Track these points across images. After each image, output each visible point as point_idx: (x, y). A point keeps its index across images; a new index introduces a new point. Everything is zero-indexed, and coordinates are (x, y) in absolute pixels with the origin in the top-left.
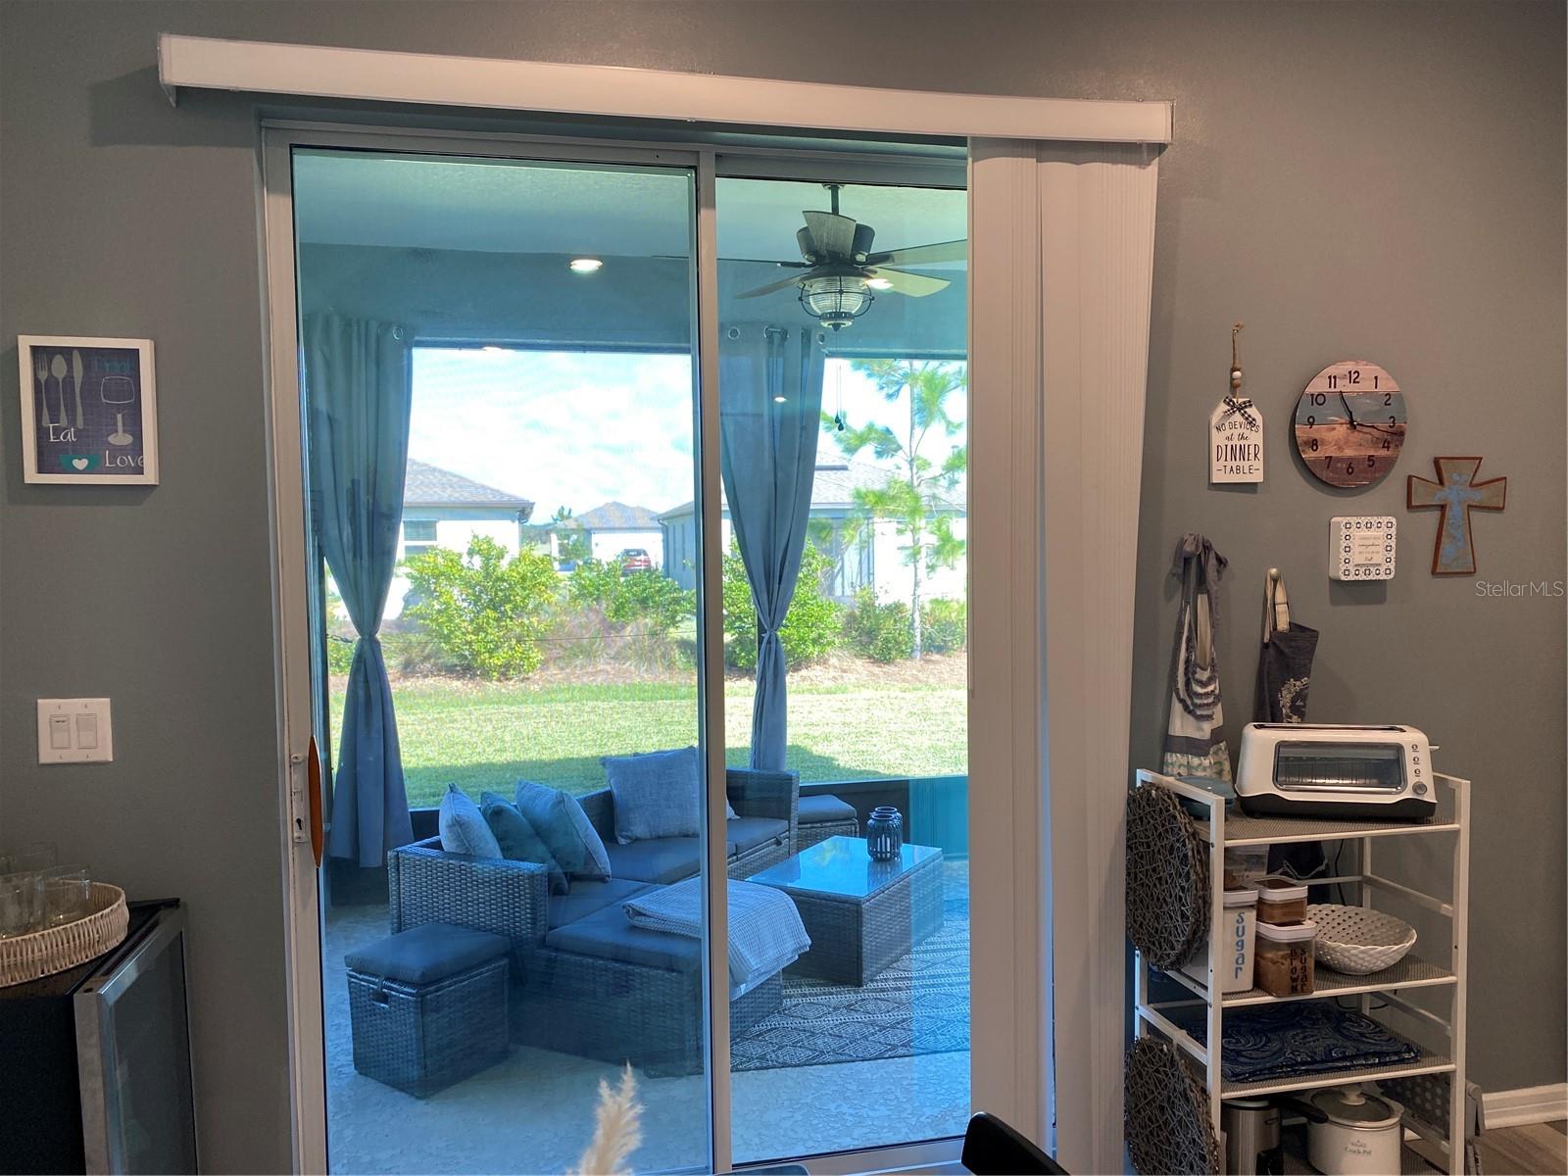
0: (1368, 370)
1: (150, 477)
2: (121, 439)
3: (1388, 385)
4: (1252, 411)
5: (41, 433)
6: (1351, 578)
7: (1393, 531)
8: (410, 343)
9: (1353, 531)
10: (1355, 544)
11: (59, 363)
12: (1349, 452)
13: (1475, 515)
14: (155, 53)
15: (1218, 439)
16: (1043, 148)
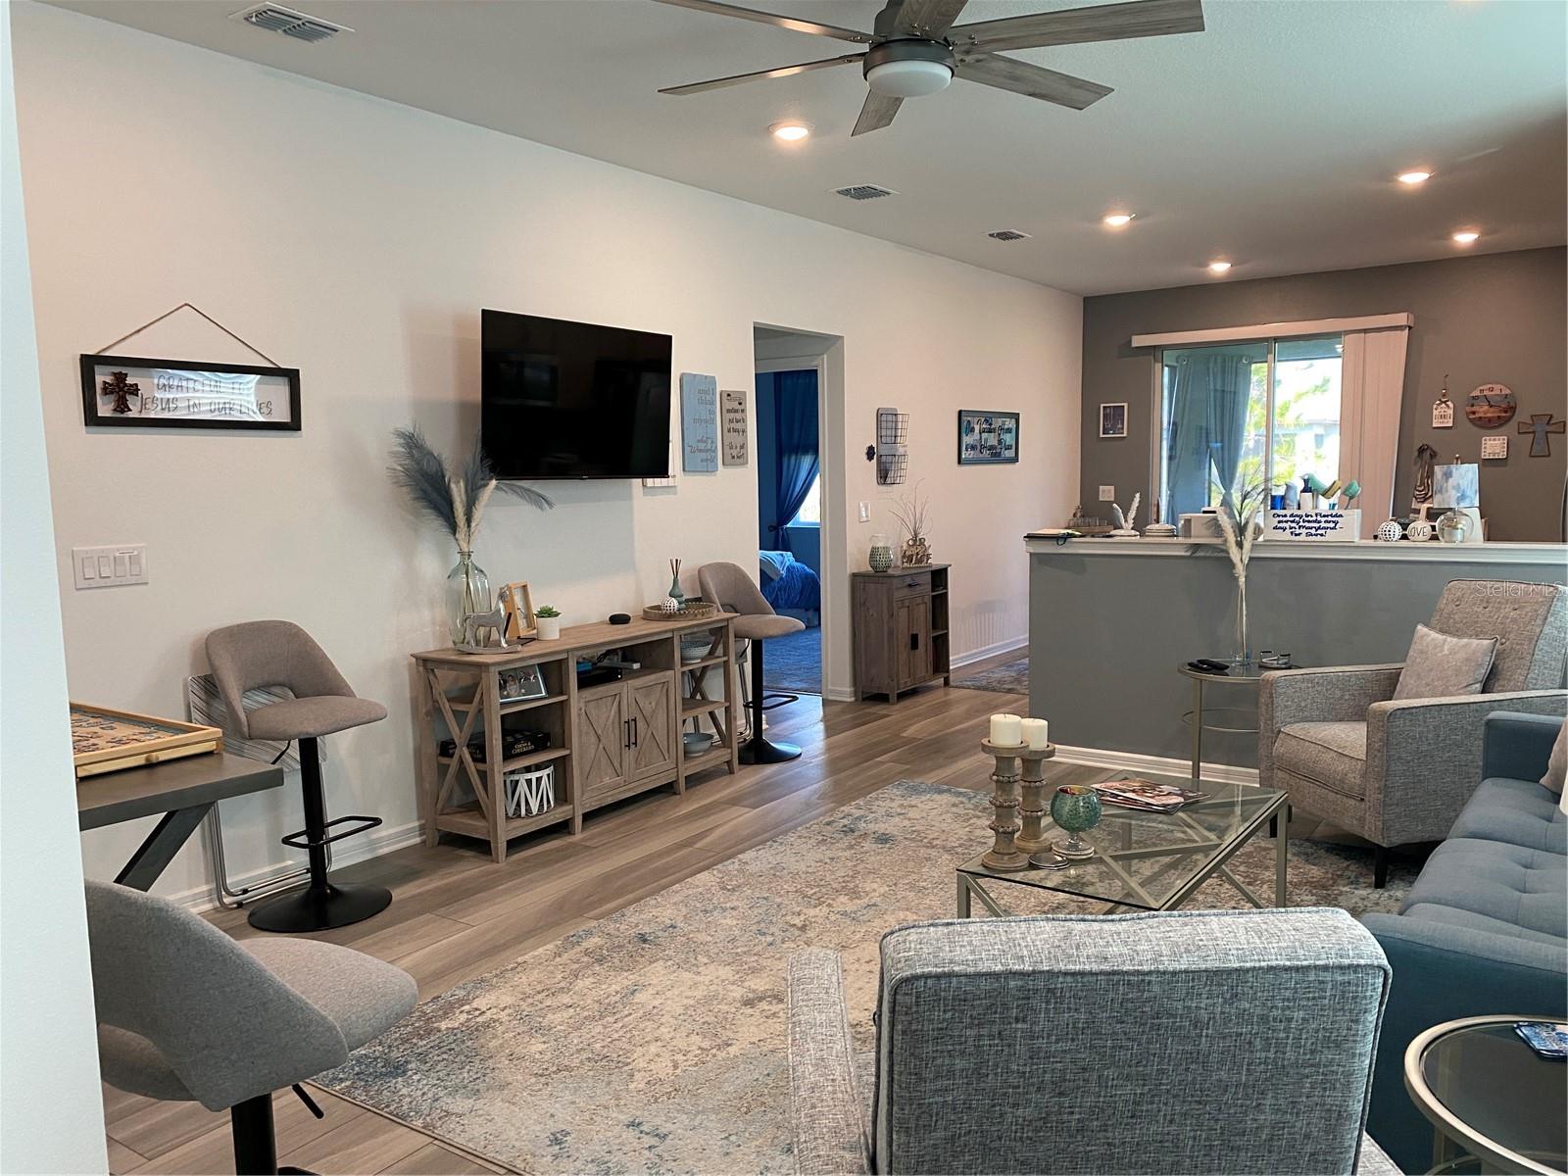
0: (1497, 387)
1: (1125, 435)
2: (1120, 426)
3: (1508, 392)
4: (1449, 403)
5: (1104, 425)
6: (1487, 457)
7: (1506, 442)
8: (1250, 364)
9: (1488, 442)
10: (1488, 446)
11: (1108, 411)
12: (1489, 415)
13: (1549, 435)
14: (1130, 341)
15: (1435, 412)
16: (1365, 331)
